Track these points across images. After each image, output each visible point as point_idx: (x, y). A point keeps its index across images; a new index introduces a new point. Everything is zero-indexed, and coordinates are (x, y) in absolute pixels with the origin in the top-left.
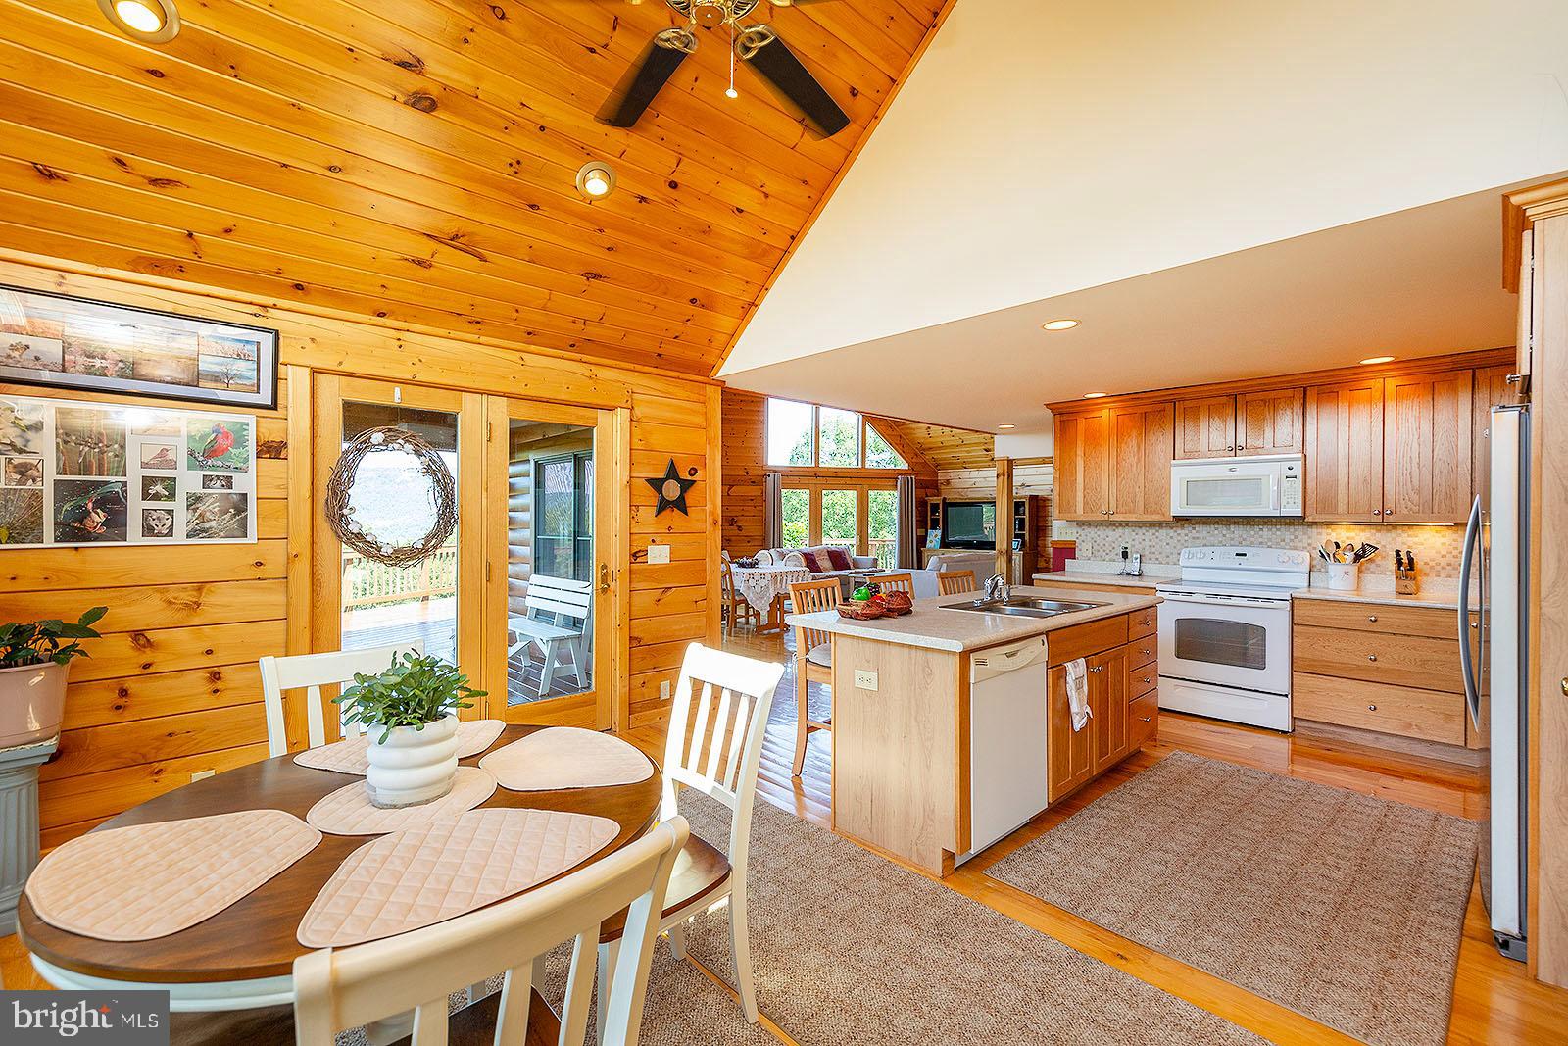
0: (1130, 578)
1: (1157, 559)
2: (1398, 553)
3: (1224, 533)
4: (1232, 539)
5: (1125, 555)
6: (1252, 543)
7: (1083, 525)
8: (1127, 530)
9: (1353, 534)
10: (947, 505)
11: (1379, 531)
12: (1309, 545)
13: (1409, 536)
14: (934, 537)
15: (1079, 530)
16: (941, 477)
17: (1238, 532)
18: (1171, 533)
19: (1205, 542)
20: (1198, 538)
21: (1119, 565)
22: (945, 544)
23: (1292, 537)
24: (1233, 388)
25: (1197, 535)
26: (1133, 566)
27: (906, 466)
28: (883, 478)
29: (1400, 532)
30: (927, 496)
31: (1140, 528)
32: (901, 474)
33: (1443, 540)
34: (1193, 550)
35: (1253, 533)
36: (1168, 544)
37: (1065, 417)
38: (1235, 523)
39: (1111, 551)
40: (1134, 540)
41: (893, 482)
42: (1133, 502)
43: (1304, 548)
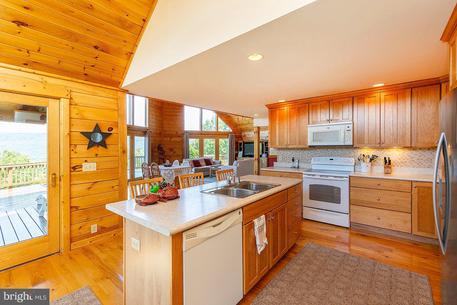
0: (295, 169)
1: (304, 161)
2: (385, 158)
3: (326, 151)
4: (329, 154)
5: (293, 160)
6: (335, 155)
7: (280, 149)
8: (294, 151)
9: (369, 151)
10: (244, 143)
11: (378, 150)
12: (354, 155)
13: (388, 152)
14: (240, 153)
15: (278, 151)
16: (243, 134)
17: (330, 151)
18: (308, 152)
19: (319, 155)
20: (317, 154)
21: (291, 164)
22: (244, 156)
23: (349, 153)
24: (329, 98)
25: (317, 153)
26: (296, 164)
27: (231, 131)
28: (224, 135)
29: (385, 150)
30: (238, 140)
31: (298, 150)
32: (230, 133)
33: (400, 153)
34: (316, 158)
35: (335, 151)
36: (307, 156)
37: (272, 110)
38: (330, 148)
39: (289, 159)
40: (296, 155)
41: (227, 136)
42: (295, 141)
43: (353, 157)
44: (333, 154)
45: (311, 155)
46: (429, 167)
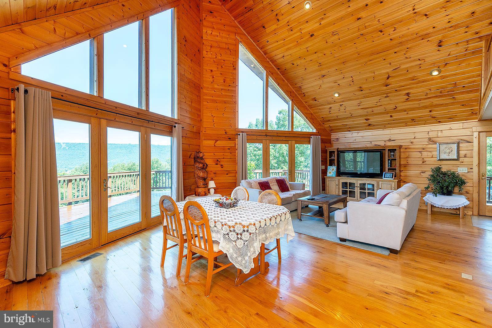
10: (339, 151)
14: (332, 171)
16: (334, 136)
22: (339, 174)
27: (315, 131)
28: (304, 138)
30: (327, 147)
32: (313, 135)
41: (307, 140)
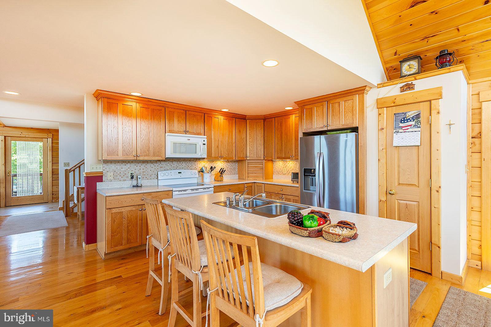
0: (135, 189)
4: (174, 167)
5: (132, 177)
6: (180, 168)
8: (132, 165)
12: (195, 168)
15: (105, 166)
17: (175, 164)
18: (152, 165)
19: (165, 169)
20: (162, 167)
21: (129, 183)
24: (185, 108)
25: (162, 166)
34: (163, 172)
35: (180, 164)
36: (151, 170)
37: (110, 101)
38: (175, 161)
39: (124, 176)
40: (135, 169)
42: (148, 151)
43: (194, 169)
44: (178, 167)
45: (155, 169)
46: (234, 174)
